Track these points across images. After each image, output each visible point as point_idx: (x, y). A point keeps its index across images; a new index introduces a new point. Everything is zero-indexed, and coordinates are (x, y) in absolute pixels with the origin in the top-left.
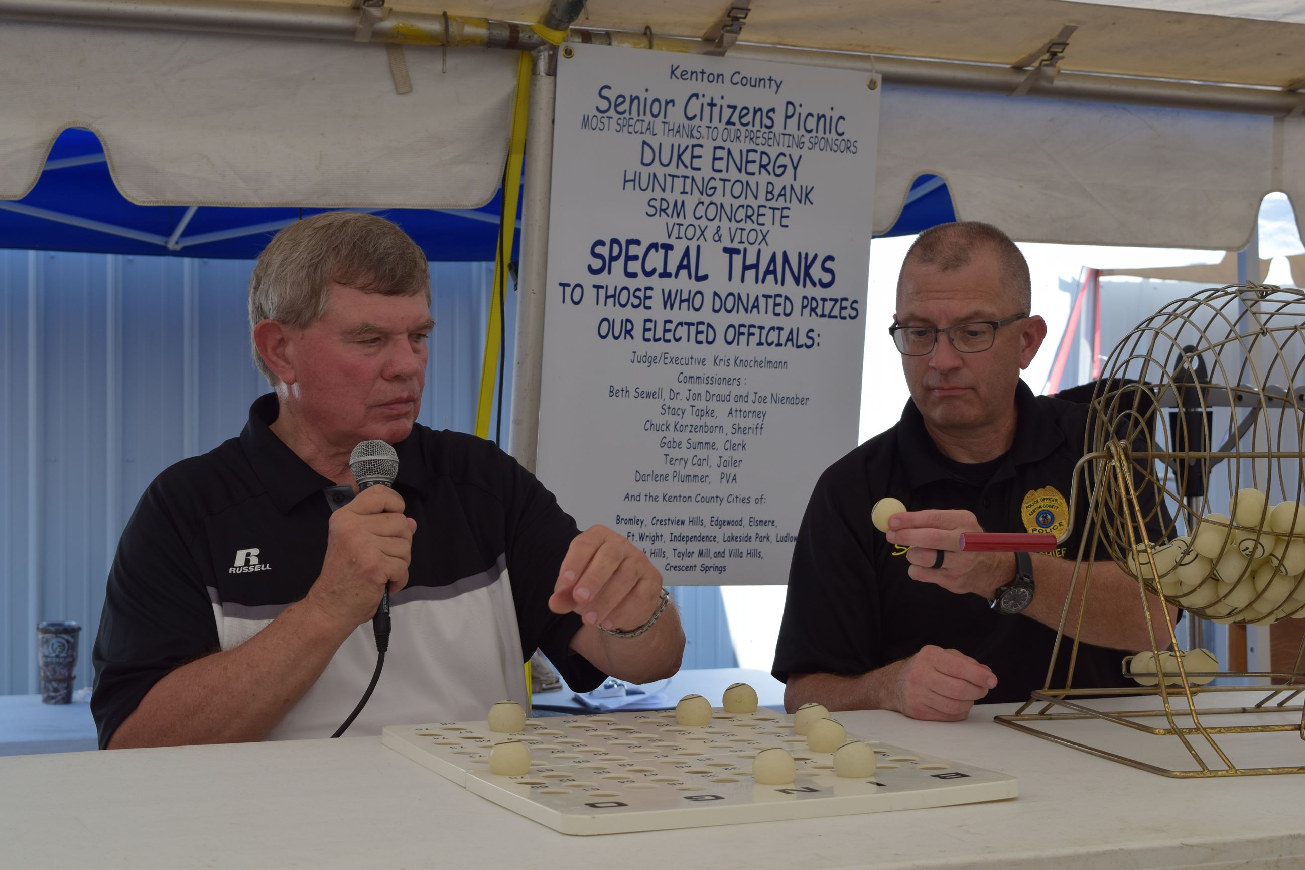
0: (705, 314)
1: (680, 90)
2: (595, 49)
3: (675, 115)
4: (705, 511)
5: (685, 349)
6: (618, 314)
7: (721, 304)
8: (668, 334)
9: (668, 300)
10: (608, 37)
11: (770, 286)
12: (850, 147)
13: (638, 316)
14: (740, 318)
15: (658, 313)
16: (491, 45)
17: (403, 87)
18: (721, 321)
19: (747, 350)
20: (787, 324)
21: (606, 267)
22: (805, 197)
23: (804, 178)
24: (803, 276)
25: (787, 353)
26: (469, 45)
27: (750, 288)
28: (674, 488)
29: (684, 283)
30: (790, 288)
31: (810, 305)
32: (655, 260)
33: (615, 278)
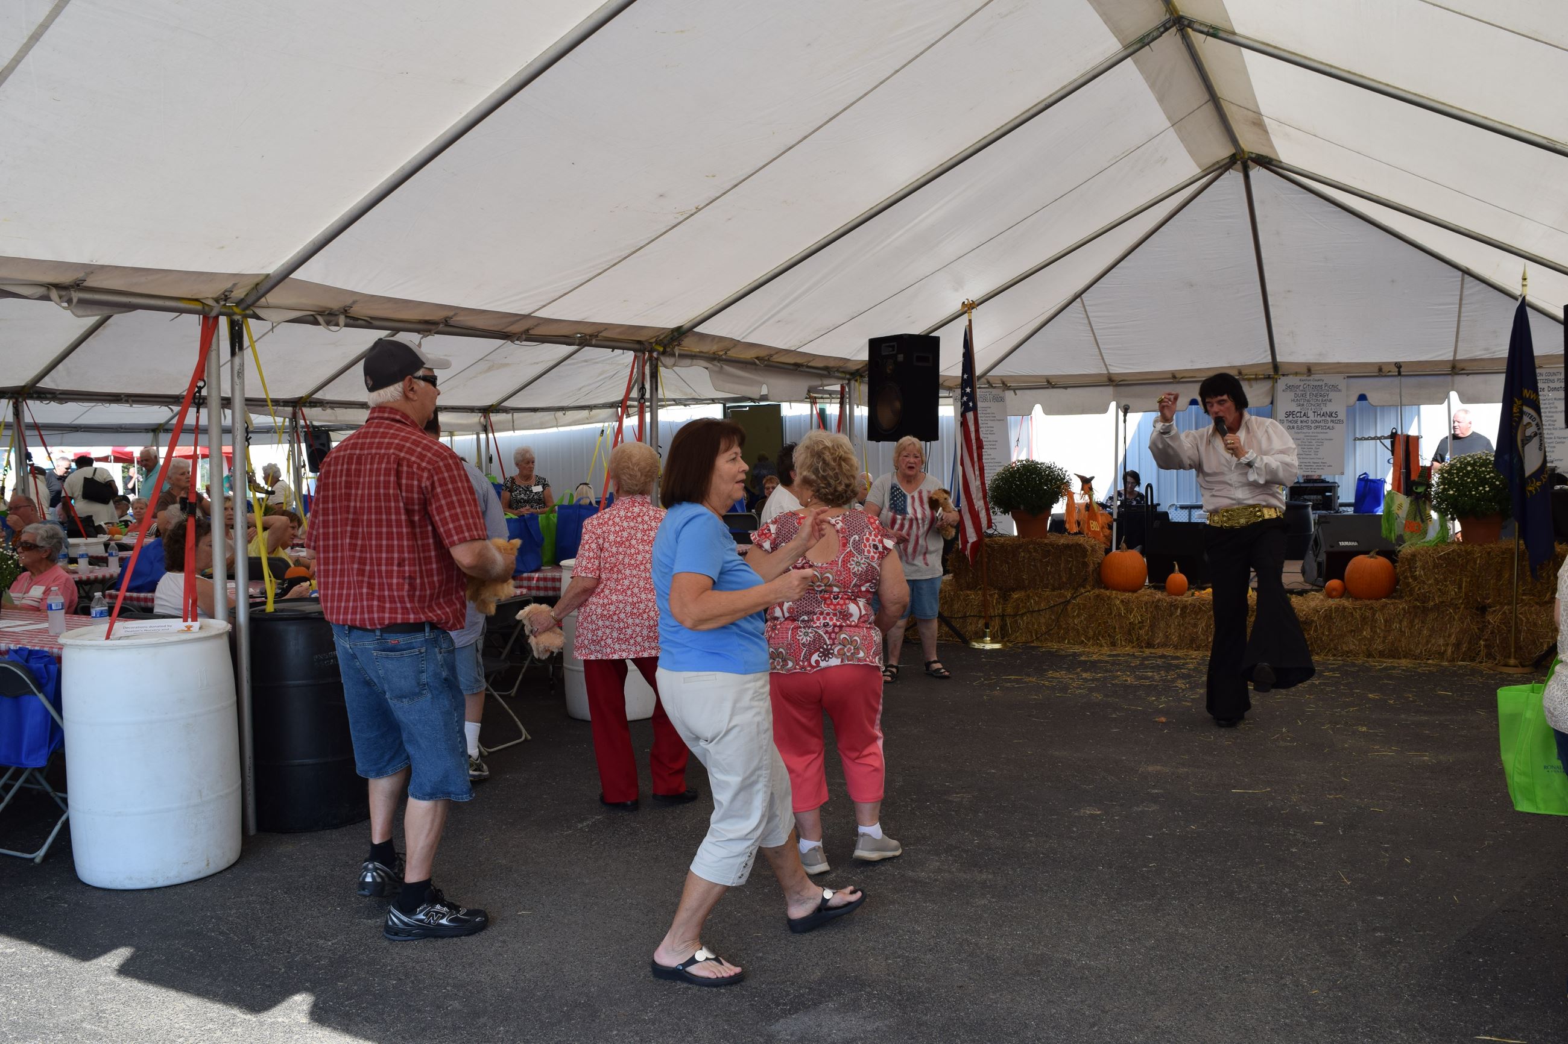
0: (1310, 424)
1: (1302, 383)
2: (1285, 378)
3: (1301, 388)
4: (1311, 461)
5: (1305, 431)
6: (1291, 425)
7: (1313, 422)
8: (1302, 428)
9: (1301, 422)
10: (1287, 375)
11: (1323, 418)
12: (1340, 391)
13: (1295, 425)
14: (1317, 424)
15: (1299, 424)
16: (1265, 378)
17: (1251, 387)
18: (1313, 425)
19: (1318, 430)
20: (1327, 425)
21: (1289, 416)
22: (1330, 401)
23: (1329, 398)
24: (1331, 415)
25: (1328, 430)
26: (1261, 379)
27: (1319, 419)
28: (1304, 456)
29: (1305, 418)
30: (1328, 418)
31: (1332, 421)
32: (1298, 415)
33: (1290, 418)
